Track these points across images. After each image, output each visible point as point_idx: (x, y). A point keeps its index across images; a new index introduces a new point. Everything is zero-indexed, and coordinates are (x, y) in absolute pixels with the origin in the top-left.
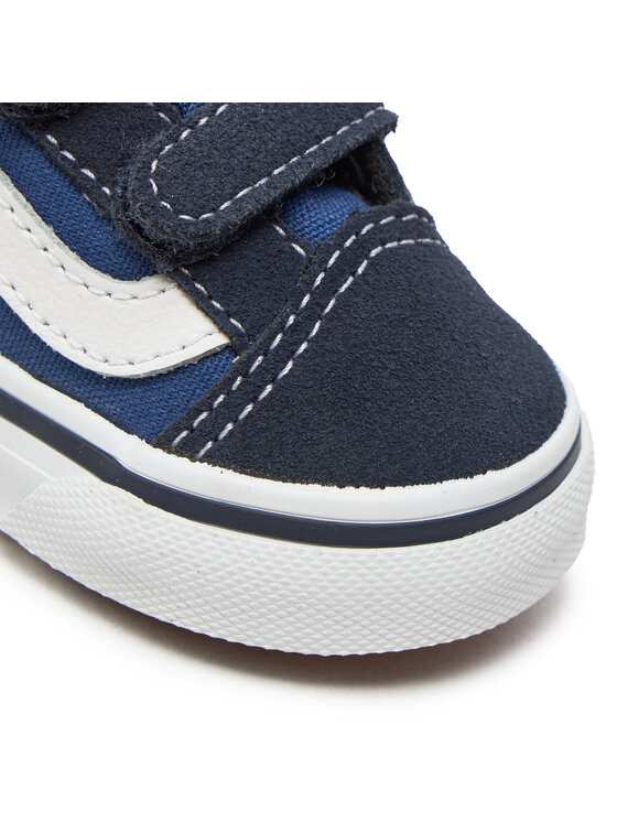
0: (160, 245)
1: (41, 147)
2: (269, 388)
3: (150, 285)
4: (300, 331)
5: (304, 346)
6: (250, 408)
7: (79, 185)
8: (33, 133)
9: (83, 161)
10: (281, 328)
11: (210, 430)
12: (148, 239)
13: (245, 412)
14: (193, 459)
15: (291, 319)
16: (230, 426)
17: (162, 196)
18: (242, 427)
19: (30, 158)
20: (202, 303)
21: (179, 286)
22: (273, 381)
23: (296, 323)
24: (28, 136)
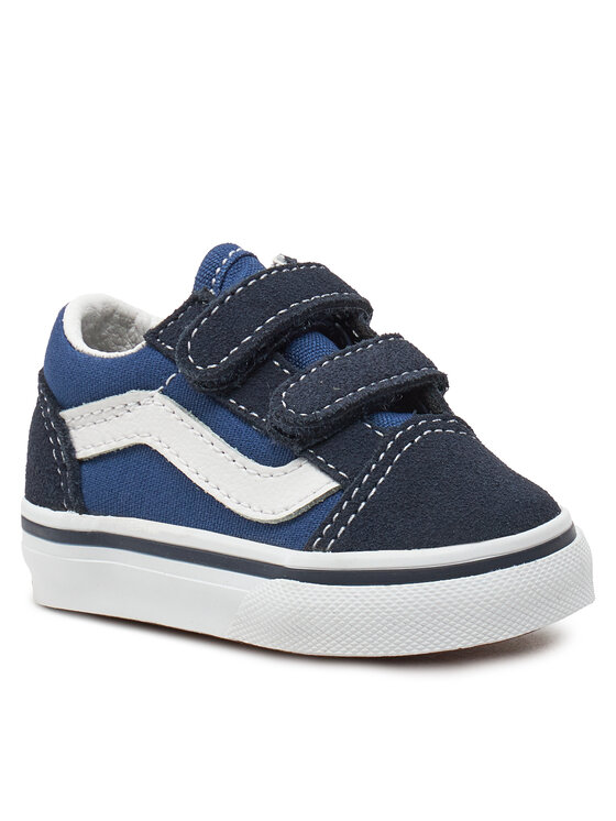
0: (292, 437)
1: (227, 407)
2: (363, 504)
3: (293, 464)
4: (380, 472)
5: (382, 479)
6: (353, 516)
7: (249, 422)
8: (222, 400)
9: (251, 408)
10: (368, 471)
11: (332, 534)
12: (285, 434)
13: (351, 519)
14: (324, 551)
15: (374, 466)
16: (343, 529)
17: (288, 407)
18: (350, 528)
19: (221, 414)
20: (323, 468)
21: (309, 461)
22: (365, 500)
23: (376, 467)
24: (220, 403)
